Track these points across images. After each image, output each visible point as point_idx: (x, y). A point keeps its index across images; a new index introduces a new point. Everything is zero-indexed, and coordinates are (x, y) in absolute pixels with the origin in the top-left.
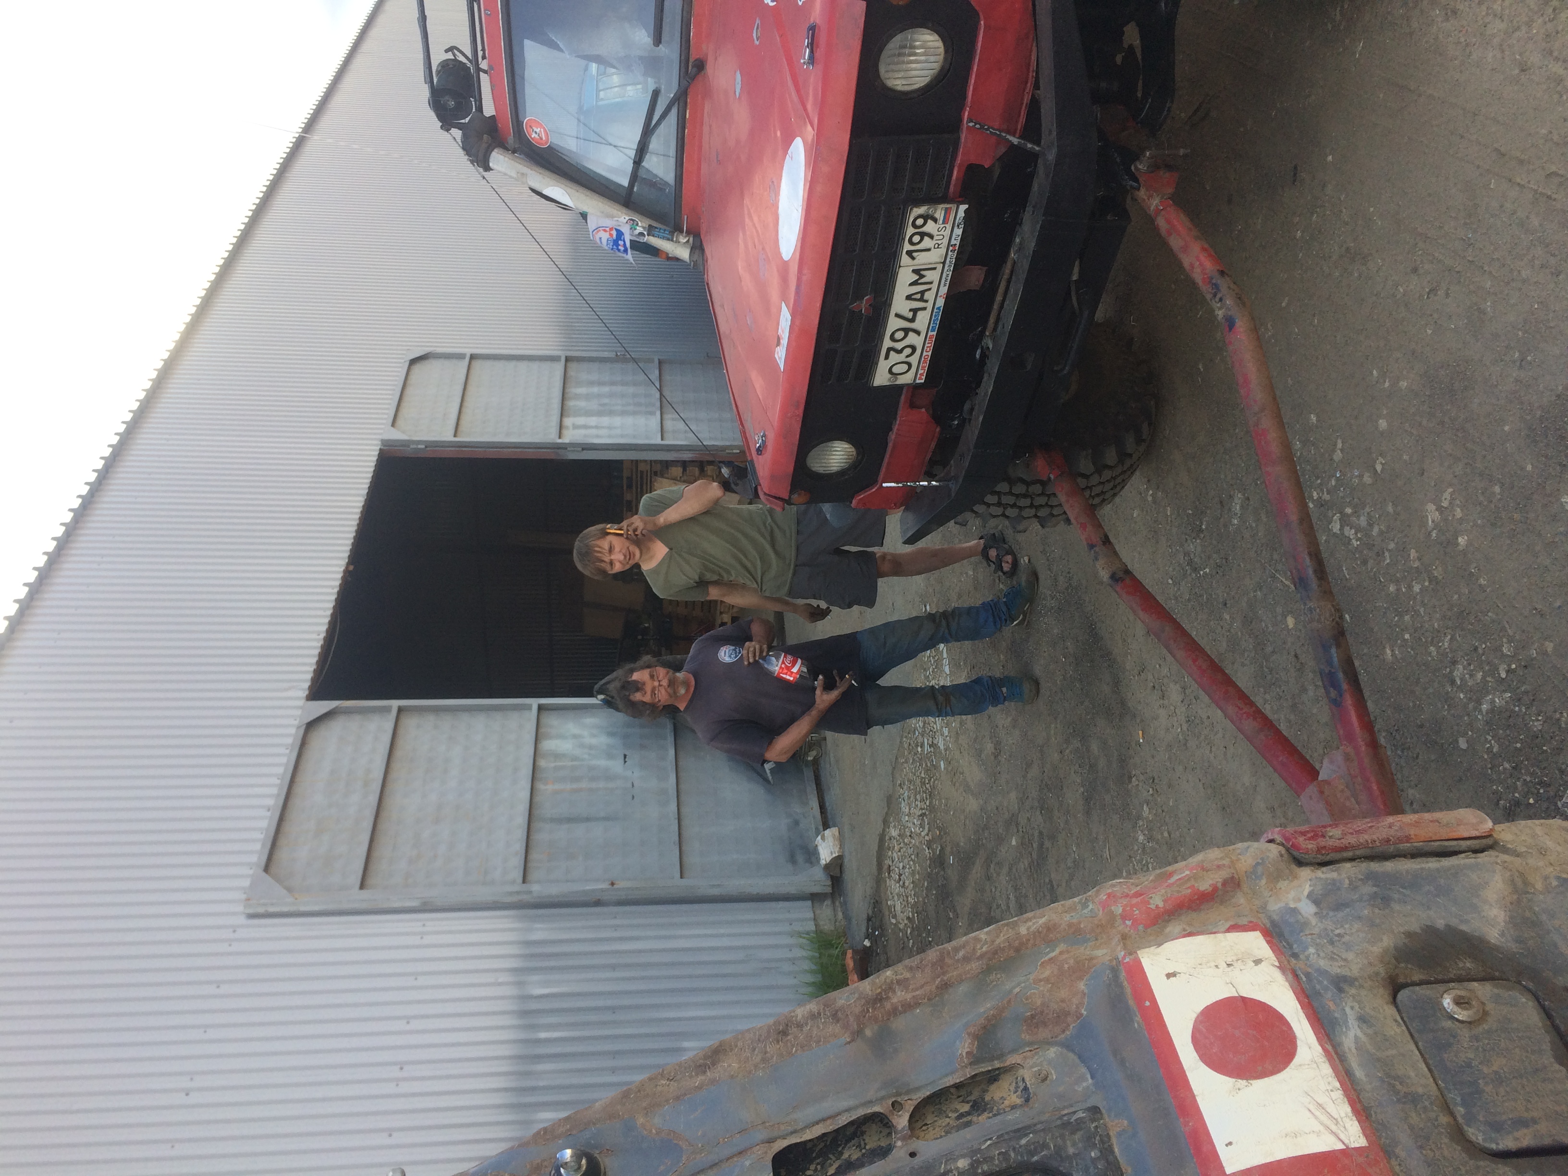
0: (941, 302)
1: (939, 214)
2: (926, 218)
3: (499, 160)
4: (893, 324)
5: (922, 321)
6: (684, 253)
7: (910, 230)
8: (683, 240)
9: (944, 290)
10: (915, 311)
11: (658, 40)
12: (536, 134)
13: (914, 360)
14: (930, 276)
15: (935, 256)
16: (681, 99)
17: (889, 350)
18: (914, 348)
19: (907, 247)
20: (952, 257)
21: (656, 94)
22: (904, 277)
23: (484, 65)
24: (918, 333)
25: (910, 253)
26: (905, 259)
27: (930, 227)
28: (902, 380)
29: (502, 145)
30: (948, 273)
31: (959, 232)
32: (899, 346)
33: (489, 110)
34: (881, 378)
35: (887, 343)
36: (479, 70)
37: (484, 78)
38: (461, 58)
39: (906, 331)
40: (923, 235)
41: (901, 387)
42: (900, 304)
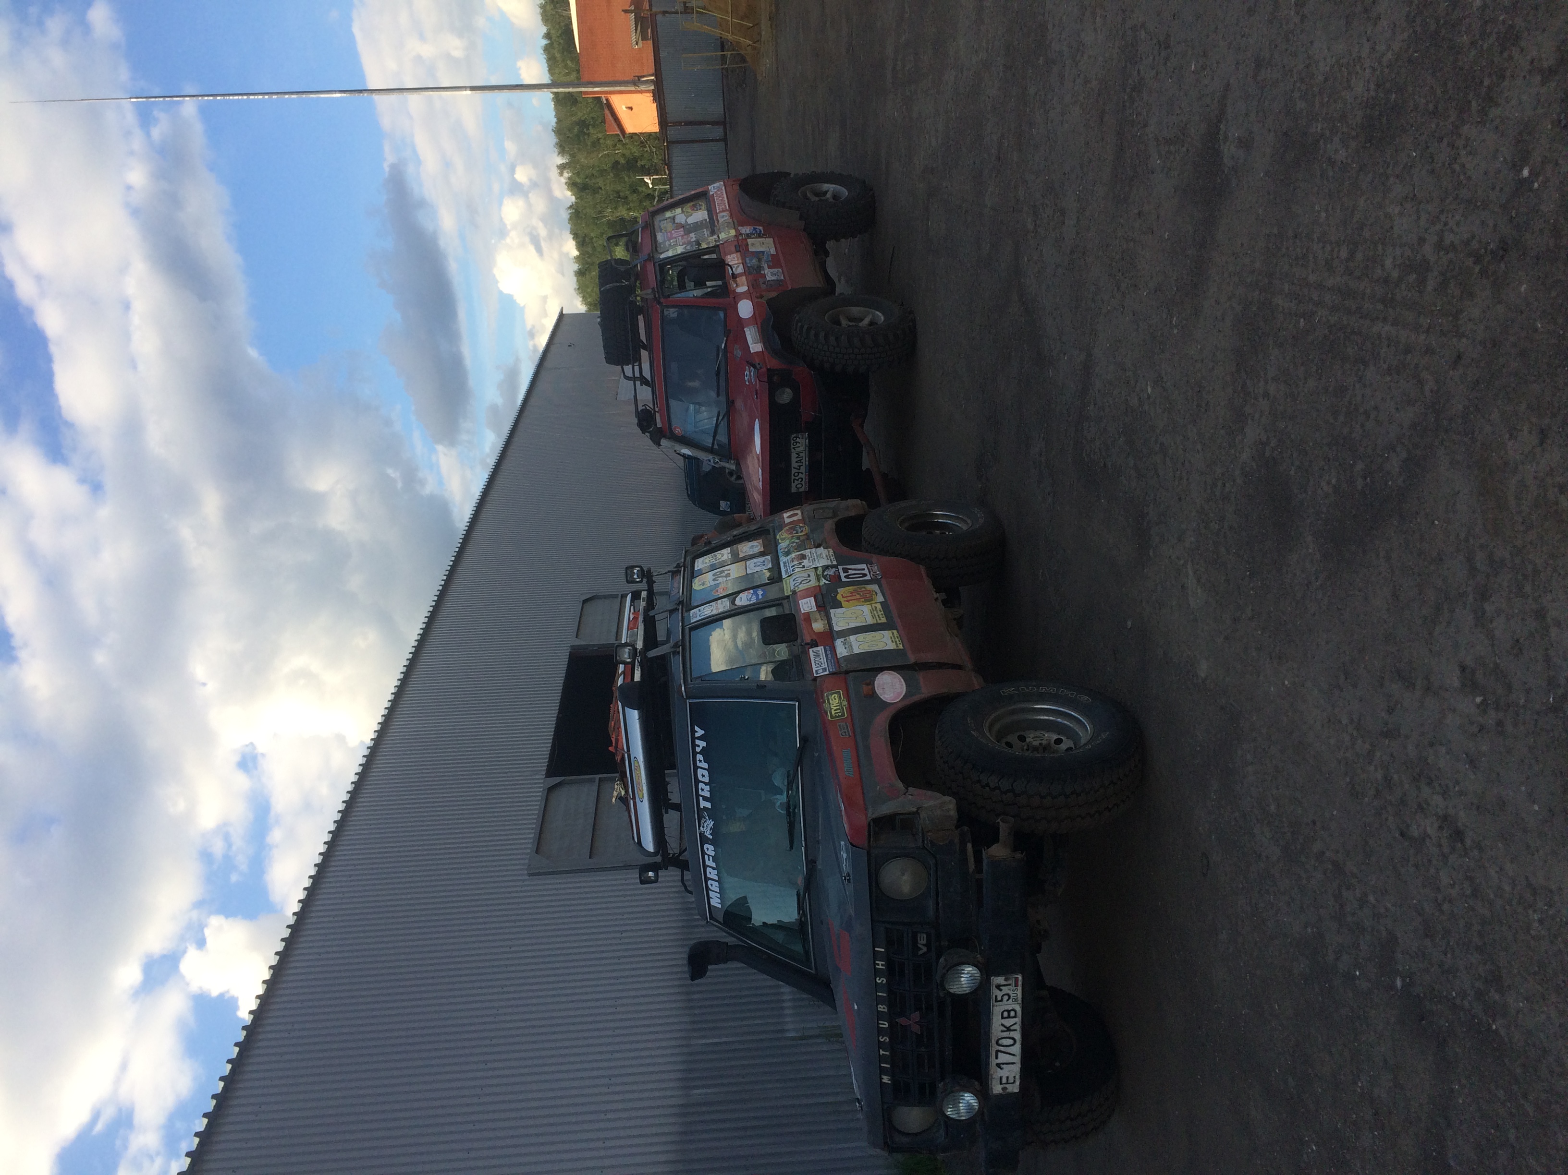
0: (807, 463)
1: (800, 436)
2: (796, 437)
3: (664, 442)
4: (793, 471)
5: (803, 469)
6: (733, 467)
7: (792, 441)
8: (732, 462)
9: (807, 459)
10: (800, 466)
11: (718, 395)
12: (678, 431)
13: (803, 482)
14: (802, 455)
15: (801, 449)
16: (728, 414)
17: (794, 479)
18: (802, 479)
19: (792, 446)
20: (807, 449)
21: (719, 413)
22: (794, 456)
23: (657, 409)
24: (802, 473)
25: (794, 448)
26: (793, 450)
27: (798, 440)
28: (801, 490)
29: (665, 437)
30: (807, 453)
31: (807, 441)
32: (797, 478)
33: (659, 425)
34: (794, 490)
35: (793, 477)
36: (655, 411)
37: (657, 415)
38: (648, 408)
39: (798, 473)
40: (796, 442)
41: (801, 492)
42: (794, 464)
